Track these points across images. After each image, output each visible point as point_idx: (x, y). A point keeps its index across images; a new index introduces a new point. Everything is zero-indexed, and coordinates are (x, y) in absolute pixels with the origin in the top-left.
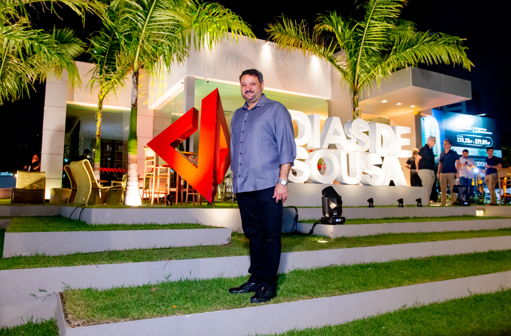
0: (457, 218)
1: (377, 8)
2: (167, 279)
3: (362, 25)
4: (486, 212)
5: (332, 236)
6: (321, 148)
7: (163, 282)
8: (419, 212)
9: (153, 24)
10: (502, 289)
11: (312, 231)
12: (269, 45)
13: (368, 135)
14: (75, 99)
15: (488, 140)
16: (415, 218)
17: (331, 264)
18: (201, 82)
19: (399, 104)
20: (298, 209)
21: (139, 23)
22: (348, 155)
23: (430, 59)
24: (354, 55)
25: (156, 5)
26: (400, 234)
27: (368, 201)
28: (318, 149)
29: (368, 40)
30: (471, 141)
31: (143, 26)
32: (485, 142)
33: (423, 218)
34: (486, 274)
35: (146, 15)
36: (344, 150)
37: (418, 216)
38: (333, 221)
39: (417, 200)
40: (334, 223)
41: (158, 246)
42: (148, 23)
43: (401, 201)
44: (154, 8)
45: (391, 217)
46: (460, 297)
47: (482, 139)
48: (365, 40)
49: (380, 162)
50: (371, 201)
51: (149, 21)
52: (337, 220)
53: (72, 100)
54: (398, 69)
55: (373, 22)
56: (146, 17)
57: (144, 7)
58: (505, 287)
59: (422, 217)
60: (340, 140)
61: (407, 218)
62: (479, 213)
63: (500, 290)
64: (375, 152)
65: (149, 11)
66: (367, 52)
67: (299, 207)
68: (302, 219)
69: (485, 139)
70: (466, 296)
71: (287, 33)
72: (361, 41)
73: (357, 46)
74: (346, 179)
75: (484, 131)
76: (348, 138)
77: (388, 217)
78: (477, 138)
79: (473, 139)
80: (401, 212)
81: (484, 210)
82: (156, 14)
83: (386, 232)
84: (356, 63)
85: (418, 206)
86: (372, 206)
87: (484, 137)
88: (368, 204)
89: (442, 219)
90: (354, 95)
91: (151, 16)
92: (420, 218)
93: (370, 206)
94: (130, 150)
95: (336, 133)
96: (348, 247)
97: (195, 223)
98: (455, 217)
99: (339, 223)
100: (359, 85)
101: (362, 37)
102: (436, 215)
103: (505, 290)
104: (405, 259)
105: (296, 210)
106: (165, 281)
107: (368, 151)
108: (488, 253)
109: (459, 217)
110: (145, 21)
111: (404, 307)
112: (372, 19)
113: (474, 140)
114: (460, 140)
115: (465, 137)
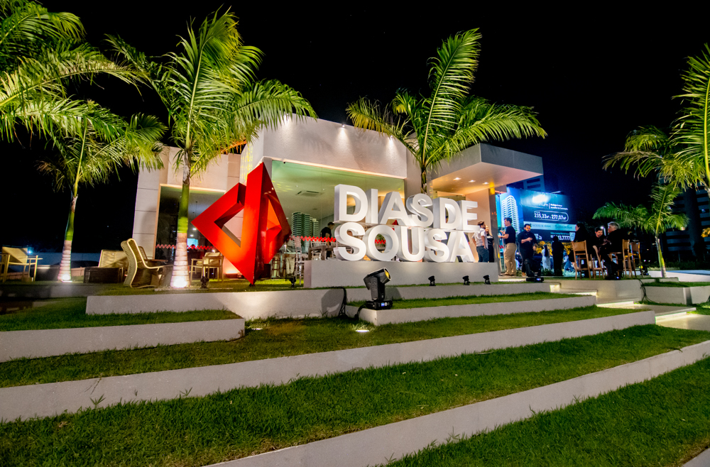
0: (528, 297)
1: (443, 85)
2: (96, 403)
3: (429, 102)
4: (563, 286)
5: (376, 323)
6: (379, 224)
7: (89, 409)
8: (487, 290)
9: (201, 97)
10: (577, 400)
11: (357, 316)
12: (345, 128)
13: (432, 211)
14: (168, 182)
15: (564, 215)
16: (482, 296)
17: (354, 367)
18: (278, 163)
19: (472, 181)
20: (347, 290)
21: (186, 97)
22: (409, 231)
23: (500, 132)
24: (422, 132)
25: (200, 76)
26: (458, 318)
27: (430, 279)
28: (375, 225)
29: (435, 118)
30: (548, 217)
31: (190, 99)
32: (561, 217)
33: (491, 297)
34: (556, 382)
35: (192, 87)
36: (404, 225)
37: (485, 294)
38: (377, 305)
39: (485, 277)
40: (379, 308)
41: (141, 345)
42: (195, 97)
43: (466, 278)
44: (199, 79)
45: (455, 296)
46: (519, 420)
47: (558, 214)
48: (432, 117)
49: (445, 237)
50: (432, 279)
51: (196, 94)
52: (383, 304)
53: (166, 183)
54: (469, 146)
55: (440, 99)
56: (192, 89)
57: (188, 77)
58: (581, 397)
59: (490, 295)
60: (401, 215)
61: (474, 297)
62: (554, 288)
63: (574, 402)
64: (440, 228)
65: (194, 83)
66: (434, 130)
67: (348, 287)
68: (353, 300)
69: (561, 214)
70: (527, 417)
71: (361, 113)
72: (428, 118)
73: (425, 123)
74: (407, 256)
75: (560, 207)
76: (409, 213)
77: (451, 296)
78: (553, 214)
79: (550, 214)
80: (467, 291)
81: (560, 284)
82: (202, 85)
83: (443, 316)
84: (423, 139)
85: (486, 283)
86: (434, 285)
87: (559, 212)
88: (429, 282)
89: (513, 298)
90: (423, 171)
91: (196, 88)
92: (488, 297)
93: (431, 285)
94: (179, 228)
95: (396, 208)
96: (378, 344)
97: (221, 309)
98: (527, 294)
99: (385, 308)
100: (427, 162)
101: (428, 114)
102: (506, 293)
103: (580, 402)
104: (455, 355)
105: (345, 291)
106: (93, 407)
107: (432, 226)
108: (561, 342)
109: (531, 294)
110: (191, 94)
111: (432, 445)
112: (438, 96)
113: (550, 216)
114: (537, 215)
115: (541, 213)
